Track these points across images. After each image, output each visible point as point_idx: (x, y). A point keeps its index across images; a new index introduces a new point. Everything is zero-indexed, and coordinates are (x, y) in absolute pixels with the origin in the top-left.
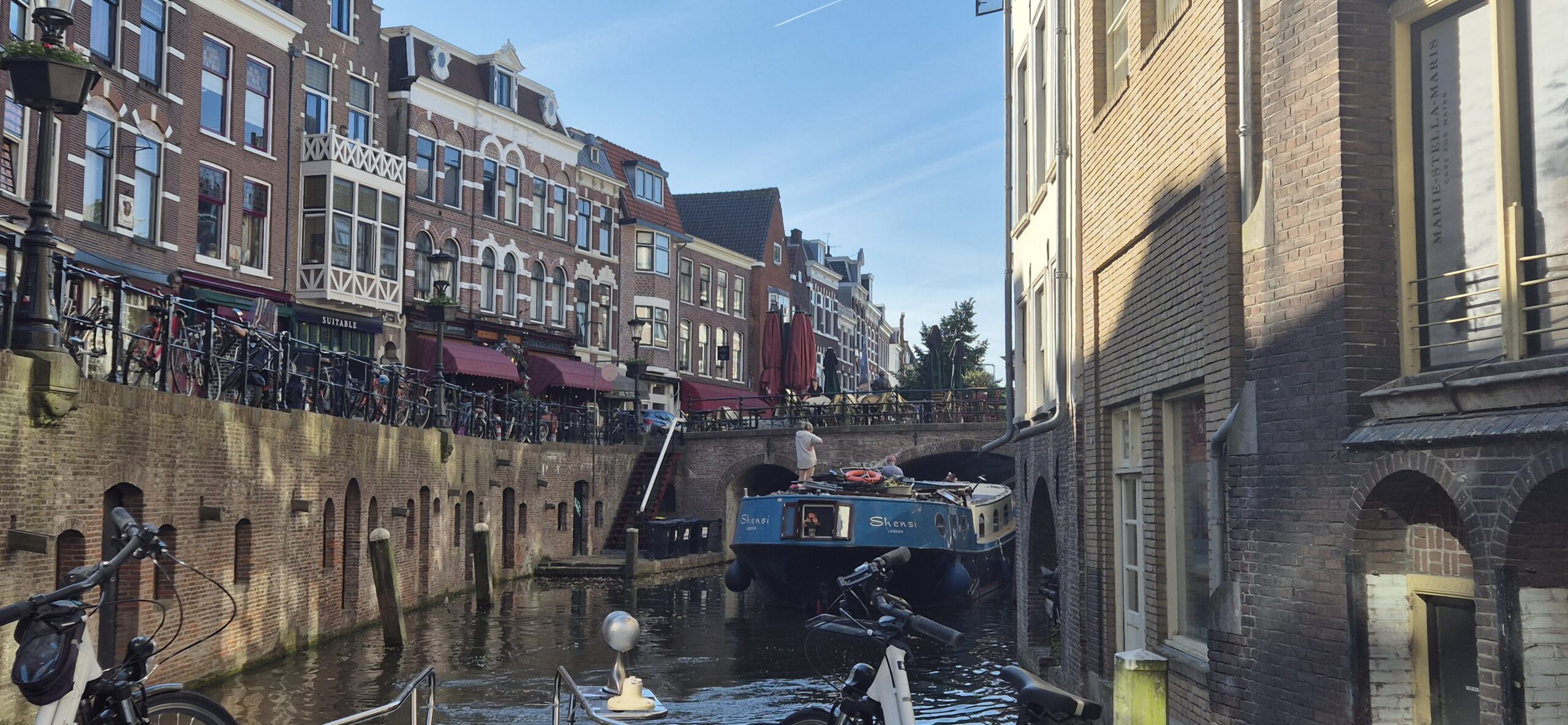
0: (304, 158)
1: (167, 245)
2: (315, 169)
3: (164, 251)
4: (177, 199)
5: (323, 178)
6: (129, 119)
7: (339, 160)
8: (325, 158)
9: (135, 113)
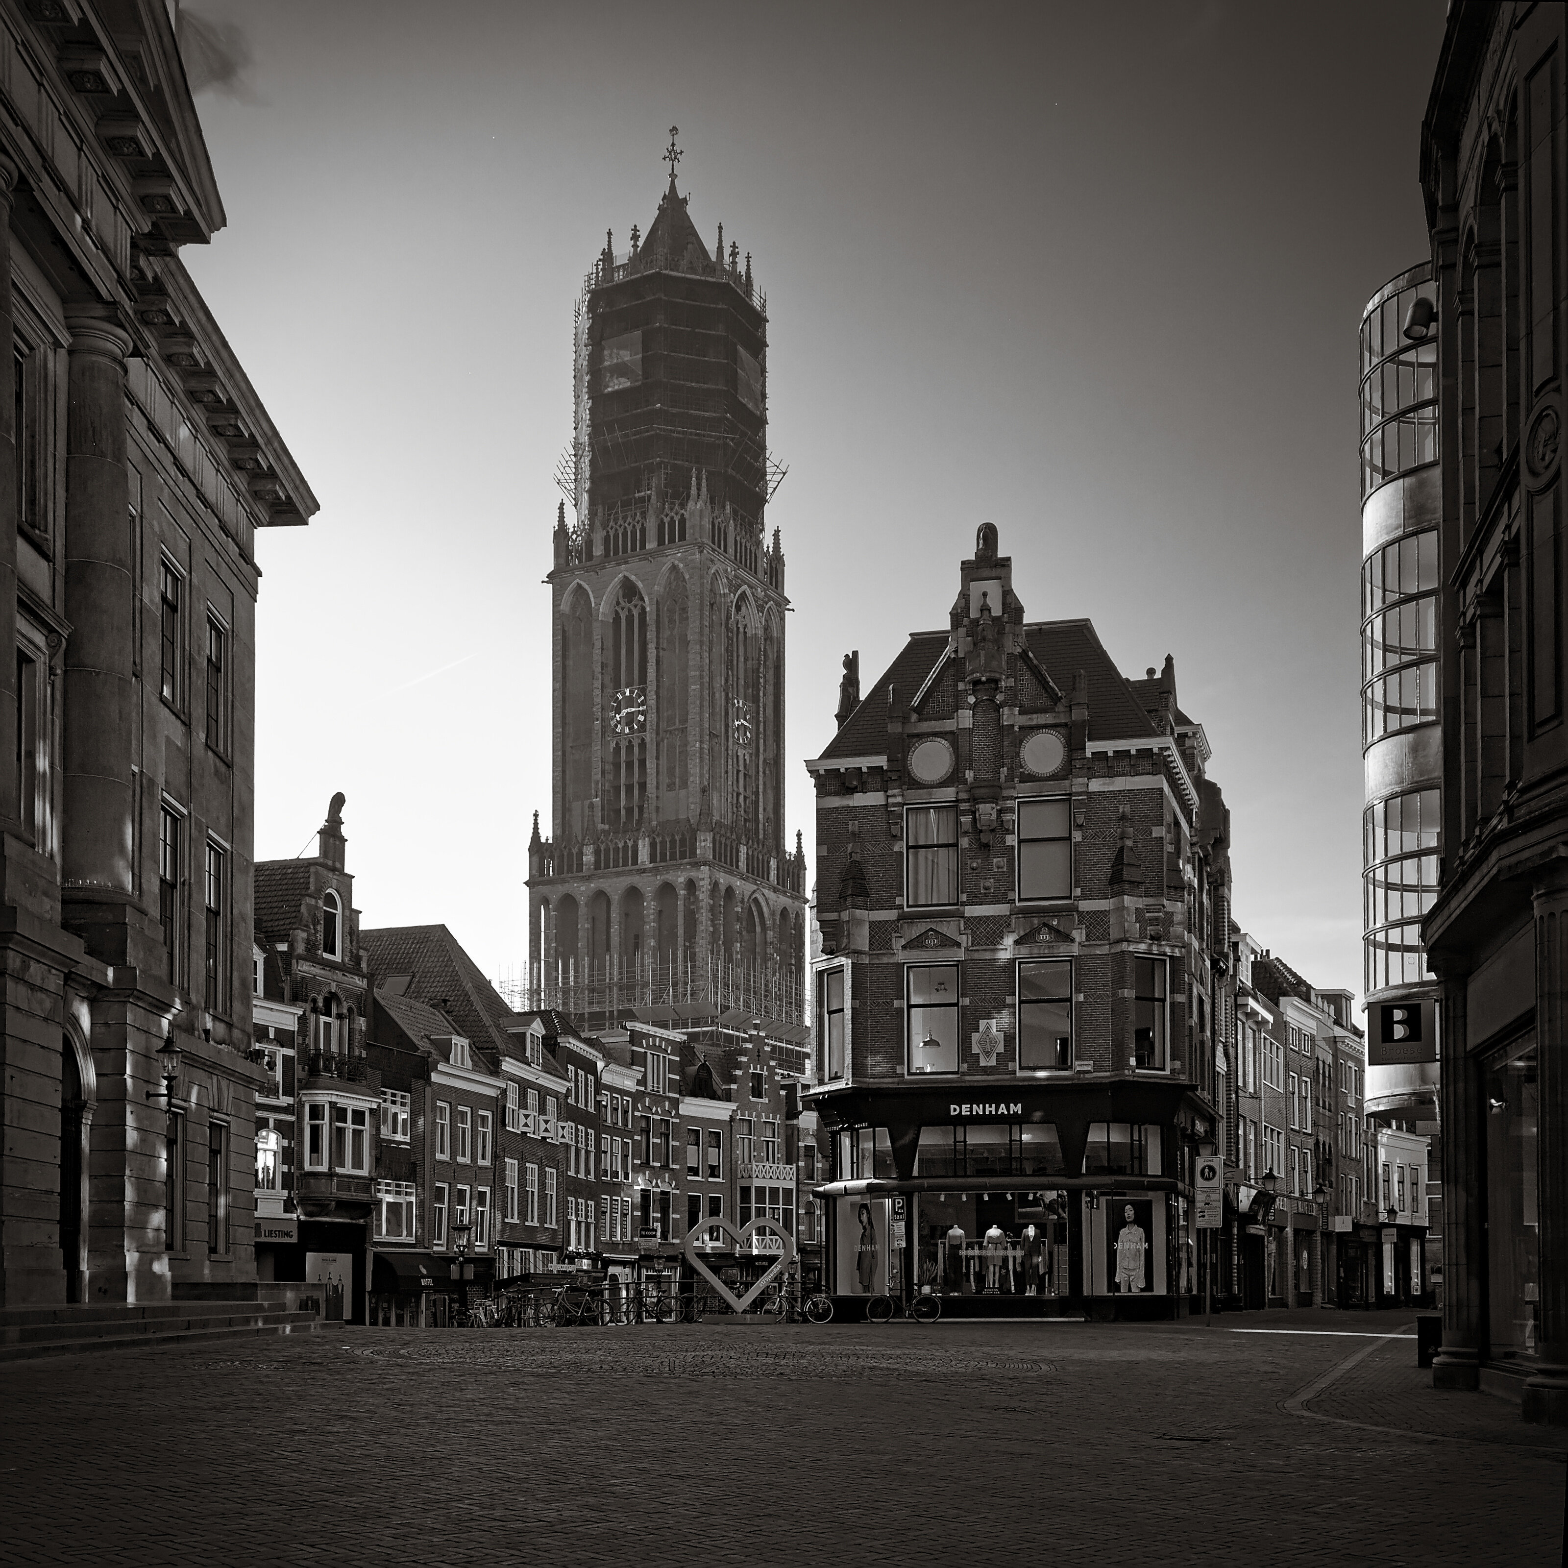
0: (739, 1176)
1: (675, 1241)
2: (745, 1184)
3: (674, 1244)
4: (678, 1216)
5: (749, 1188)
6: (657, 1186)
7: (757, 1177)
8: (750, 1177)
9: (659, 1181)
